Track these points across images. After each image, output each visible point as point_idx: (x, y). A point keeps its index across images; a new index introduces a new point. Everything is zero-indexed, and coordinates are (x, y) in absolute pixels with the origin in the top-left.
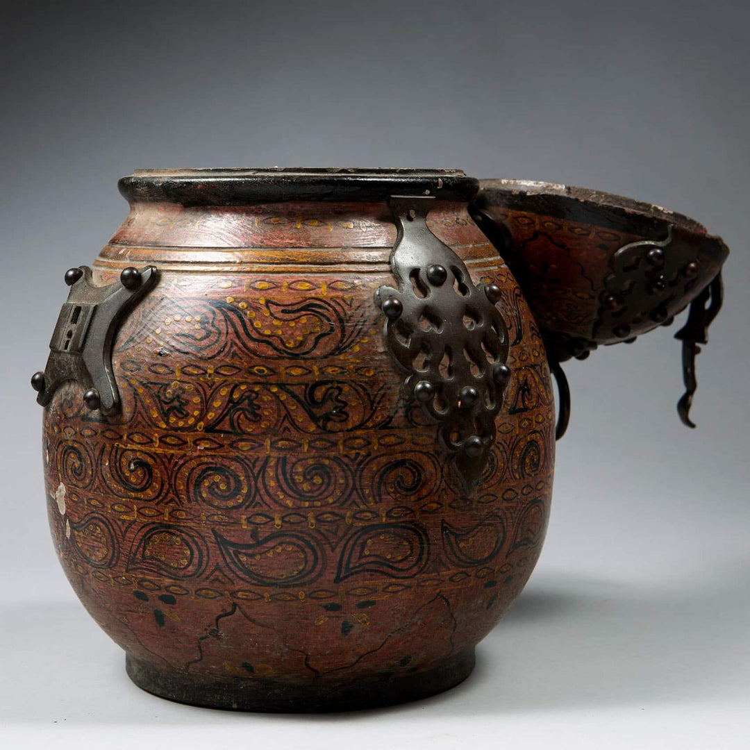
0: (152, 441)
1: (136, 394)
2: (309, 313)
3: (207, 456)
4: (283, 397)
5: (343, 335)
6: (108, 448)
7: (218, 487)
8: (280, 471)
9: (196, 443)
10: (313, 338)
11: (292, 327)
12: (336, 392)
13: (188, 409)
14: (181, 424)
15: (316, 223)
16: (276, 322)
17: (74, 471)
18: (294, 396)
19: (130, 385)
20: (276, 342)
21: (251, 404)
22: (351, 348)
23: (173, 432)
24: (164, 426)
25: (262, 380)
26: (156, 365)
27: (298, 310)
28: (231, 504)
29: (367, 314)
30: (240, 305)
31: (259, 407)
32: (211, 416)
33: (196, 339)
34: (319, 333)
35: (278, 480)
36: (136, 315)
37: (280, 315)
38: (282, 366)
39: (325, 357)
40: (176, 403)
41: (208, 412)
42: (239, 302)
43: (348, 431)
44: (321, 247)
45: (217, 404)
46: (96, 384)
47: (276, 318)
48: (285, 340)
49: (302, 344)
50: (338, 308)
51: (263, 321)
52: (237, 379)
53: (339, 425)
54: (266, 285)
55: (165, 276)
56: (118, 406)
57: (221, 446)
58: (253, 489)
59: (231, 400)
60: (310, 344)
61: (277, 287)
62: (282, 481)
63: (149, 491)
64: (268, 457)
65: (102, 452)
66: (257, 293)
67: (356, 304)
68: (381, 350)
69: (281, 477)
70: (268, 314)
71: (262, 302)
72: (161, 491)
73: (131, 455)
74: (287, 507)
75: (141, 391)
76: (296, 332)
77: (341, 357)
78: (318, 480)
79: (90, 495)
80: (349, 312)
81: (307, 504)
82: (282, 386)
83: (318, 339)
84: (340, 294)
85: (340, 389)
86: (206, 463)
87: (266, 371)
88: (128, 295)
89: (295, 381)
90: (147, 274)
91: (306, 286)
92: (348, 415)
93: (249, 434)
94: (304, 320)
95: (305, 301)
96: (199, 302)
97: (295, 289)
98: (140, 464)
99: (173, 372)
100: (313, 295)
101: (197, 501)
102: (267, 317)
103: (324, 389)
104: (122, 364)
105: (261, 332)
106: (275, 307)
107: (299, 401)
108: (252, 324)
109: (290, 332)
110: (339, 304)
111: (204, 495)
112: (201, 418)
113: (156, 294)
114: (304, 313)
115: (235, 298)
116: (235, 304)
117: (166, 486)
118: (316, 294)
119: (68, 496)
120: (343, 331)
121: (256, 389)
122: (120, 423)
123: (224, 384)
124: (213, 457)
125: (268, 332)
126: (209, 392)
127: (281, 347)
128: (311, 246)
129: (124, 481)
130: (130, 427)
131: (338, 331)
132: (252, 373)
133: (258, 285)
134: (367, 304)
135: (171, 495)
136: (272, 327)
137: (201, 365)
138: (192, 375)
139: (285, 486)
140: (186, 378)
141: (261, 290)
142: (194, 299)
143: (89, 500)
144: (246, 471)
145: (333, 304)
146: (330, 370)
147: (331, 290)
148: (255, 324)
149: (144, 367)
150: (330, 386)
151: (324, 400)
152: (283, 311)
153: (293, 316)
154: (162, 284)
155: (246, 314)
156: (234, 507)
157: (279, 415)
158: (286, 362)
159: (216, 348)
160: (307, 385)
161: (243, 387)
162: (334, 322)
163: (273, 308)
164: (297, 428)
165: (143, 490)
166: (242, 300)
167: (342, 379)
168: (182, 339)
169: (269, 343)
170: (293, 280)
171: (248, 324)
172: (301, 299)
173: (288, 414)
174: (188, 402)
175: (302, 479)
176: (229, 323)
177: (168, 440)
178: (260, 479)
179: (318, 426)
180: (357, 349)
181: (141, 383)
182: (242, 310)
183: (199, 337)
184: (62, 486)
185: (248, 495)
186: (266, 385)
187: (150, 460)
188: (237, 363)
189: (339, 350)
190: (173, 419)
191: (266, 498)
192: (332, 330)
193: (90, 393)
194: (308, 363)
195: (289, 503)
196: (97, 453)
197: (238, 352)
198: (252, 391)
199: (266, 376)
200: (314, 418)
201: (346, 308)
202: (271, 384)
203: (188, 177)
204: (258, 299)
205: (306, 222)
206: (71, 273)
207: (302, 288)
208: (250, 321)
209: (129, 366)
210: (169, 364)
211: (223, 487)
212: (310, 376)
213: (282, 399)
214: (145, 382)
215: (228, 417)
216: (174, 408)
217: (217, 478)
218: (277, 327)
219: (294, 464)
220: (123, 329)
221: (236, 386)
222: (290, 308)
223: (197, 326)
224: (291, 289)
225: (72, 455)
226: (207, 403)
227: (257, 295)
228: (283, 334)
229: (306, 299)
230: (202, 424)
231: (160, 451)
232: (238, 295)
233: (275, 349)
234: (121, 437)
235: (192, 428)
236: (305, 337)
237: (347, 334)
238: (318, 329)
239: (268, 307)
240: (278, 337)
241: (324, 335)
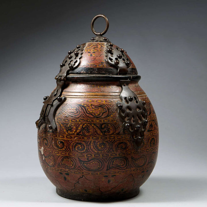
0: (64, 137)
1: (60, 126)
2: (101, 107)
3: (77, 140)
4: (95, 127)
5: (109, 113)
6: (54, 138)
7: (79, 148)
8: (94, 144)
9: (74, 138)
12: (107, 126)
13: (73, 129)
14: (71, 133)
15: (103, 87)
16: (93, 110)
17: (45, 144)
18: (97, 127)
19: (59, 124)
20: (93, 114)
21: (87, 128)
22: (110, 116)
23: (69, 135)
24: (67, 133)
25: (90, 123)
26: (65, 119)
27: (99, 107)
28: (82, 152)
29: (114, 108)
30: (85, 105)
31: (89, 129)
32: (78, 131)
35: (93, 146)
36: (61, 108)
38: (95, 120)
39: (105, 118)
40: (70, 128)
41: (77, 130)
43: (110, 135)
44: (104, 92)
45: (79, 128)
46: (51, 123)
49: (99, 115)
50: (107, 106)
51: (90, 109)
52: (84, 123)
53: (107, 133)
54: (91, 101)
55: (67, 99)
56: (56, 129)
57: (80, 138)
58: (88, 148)
59: (83, 128)
60: (101, 114)
61: (93, 101)
62: (94, 147)
63: (63, 149)
64: (91, 141)
65: (52, 139)
67: (112, 105)
68: (117, 116)
69: (94, 146)
70: (91, 108)
71: (90, 105)
72: (66, 148)
73: (59, 140)
74: (95, 153)
75: (62, 125)
76: (98, 112)
77: (108, 118)
78: (103, 146)
79: (49, 150)
80: (110, 107)
81: (100, 152)
82: (94, 124)
83: (103, 113)
84: (108, 103)
85: (108, 125)
86: (77, 142)
87: (91, 121)
88: (59, 103)
89: (98, 123)
90: (63, 98)
91: (100, 101)
92: (110, 131)
93: (87, 135)
94: (100, 109)
96: (75, 105)
97: (98, 102)
98: (61, 142)
99: (69, 121)
100: (102, 103)
101: (74, 151)
103: (104, 125)
104: (57, 119)
107: (98, 128)
109: (96, 112)
110: (108, 105)
111: (76, 150)
112: (76, 132)
113: (65, 103)
115: (84, 104)
117: (67, 147)
119: (44, 150)
120: (109, 112)
121: (89, 125)
122: (56, 133)
123: (81, 124)
124: (78, 141)
125: (91, 112)
126: (77, 126)
127: (94, 115)
128: (101, 92)
129: (57, 146)
130: (59, 134)
131: (107, 112)
132: (88, 121)
133: (89, 101)
134: (114, 106)
135: (68, 150)
137: (76, 119)
138: (74, 122)
139: (95, 148)
140: (72, 122)
142: (75, 104)
143: (49, 151)
144: (86, 144)
145: (106, 105)
146: (106, 121)
147: (106, 102)
149: (62, 120)
150: (106, 124)
151: (104, 128)
152: (95, 107)
153: (97, 108)
154: (67, 100)
156: (83, 153)
157: (94, 131)
158: (95, 119)
159: (79, 115)
160: (100, 124)
161: (85, 125)
163: (93, 106)
164: (98, 134)
165: (62, 148)
166: (85, 104)
167: (109, 123)
168: (72, 113)
169: (92, 114)
170: (97, 100)
171: (87, 110)
173: (96, 131)
174: (73, 128)
175: (99, 146)
176: (82, 110)
177: (68, 137)
178: (89, 146)
179: (103, 134)
180: (112, 116)
181: (62, 123)
182: (85, 107)
183: (75, 113)
184: (42, 147)
185: (86, 150)
186: (91, 124)
187: (63, 141)
188: (84, 119)
189: (108, 116)
190: (69, 132)
191: (91, 150)
192: (106, 111)
193: (50, 126)
194: (101, 119)
195: (96, 151)
196: (51, 140)
197: (84, 116)
198: (88, 125)
199: (91, 122)
200: (102, 132)
201: (109, 106)
202: (92, 124)
203: (73, 76)
205: (100, 86)
206: (45, 98)
209: (59, 119)
210: (68, 119)
211: (81, 148)
212: (101, 122)
213: (94, 127)
214: (63, 123)
215: (82, 132)
216: (69, 129)
217: (79, 146)
218: (94, 111)
219: (97, 143)
220: (57, 111)
221: (84, 124)
222: (96, 106)
223: (75, 110)
225: (45, 140)
226: (77, 128)
227: (89, 103)
229: (100, 104)
230: (76, 133)
231: (66, 139)
233: (93, 116)
234: (57, 136)
235: (73, 134)
236: (100, 113)
237: (110, 112)
238: (103, 111)
239: (91, 106)
240: (94, 113)
241: (104, 113)
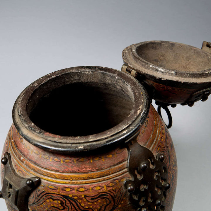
2: (101, 198)
5: (114, 203)
10: (104, 207)
11: (95, 204)
15: (98, 159)
16: (89, 203)
20: (91, 210)
22: (118, 207)
27: (97, 198)
29: (122, 192)
30: (75, 198)
33: (60, 209)
34: (106, 205)
37: (90, 201)
42: (74, 197)
44: (102, 169)
47: (89, 202)
48: (94, 209)
49: (100, 210)
50: (111, 194)
51: (84, 203)
54: (83, 190)
55: (43, 181)
60: (103, 209)
61: (87, 190)
66: (80, 193)
67: (117, 190)
68: (128, 203)
70: (86, 201)
71: (83, 196)
76: (97, 206)
80: (116, 194)
84: (111, 188)
91: (98, 188)
94: (100, 201)
95: (99, 194)
97: (95, 190)
100: (102, 191)
102: (86, 202)
105: (84, 207)
106: (88, 198)
108: (80, 205)
109: (95, 206)
110: (111, 192)
114: (99, 198)
116: (73, 197)
118: (103, 190)
120: (114, 201)
125: (87, 207)
128: (97, 170)
131: (112, 202)
133: (81, 190)
134: (122, 188)
136: (88, 205)
141: (82, 192)
145: (109, 193)
147: (108, 188)
148: (81, 205)
152: (92, 199)
153: (95, 200)
155: (78, 201)
162: (111, 199)
163: (88, 199)
166: (76, 196)
170: (93, 186)
171: (79, 205)
172: (97, 194)
176: (72, 205)
180: (120, 206)
182: (76, 200)
183: (61, 209)
189: (114, 208)
192: (110, 202)
201: (114, 193)
204: (81, 195)
205: (94, 159)
207: (97, 189)
208: (79, 203)
218: (90, 205)
222: (94, 197)
223: (60, 205)
224: (93, 190)
228: (92, 207)
232: (73, 194)
236: (101, 207)
237: (116, 202)
238: (105, 203)
239: (85, 198)
240: (91, 208)
241: (107, 205)
